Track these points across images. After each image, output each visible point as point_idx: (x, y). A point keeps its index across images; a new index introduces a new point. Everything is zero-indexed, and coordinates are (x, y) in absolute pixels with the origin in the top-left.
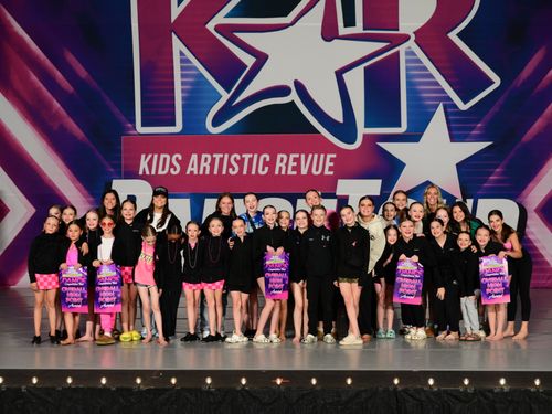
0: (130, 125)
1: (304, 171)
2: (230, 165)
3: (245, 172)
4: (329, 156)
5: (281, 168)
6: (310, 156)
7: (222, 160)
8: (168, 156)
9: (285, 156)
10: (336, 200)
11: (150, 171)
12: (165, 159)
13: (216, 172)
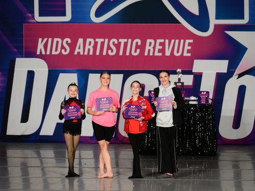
0: (30, 15)
1: (168, 53)
2: (109, 48)
3: (121, 53)
4: (188, 41)
5: (149, 50)
6: (173, 41)
7: (103, 44)
8: (60, 40)
9: (153, 41)
10: (192, 76)
11: (46, 51)
12: (57, 42)
13: (98, 53)
